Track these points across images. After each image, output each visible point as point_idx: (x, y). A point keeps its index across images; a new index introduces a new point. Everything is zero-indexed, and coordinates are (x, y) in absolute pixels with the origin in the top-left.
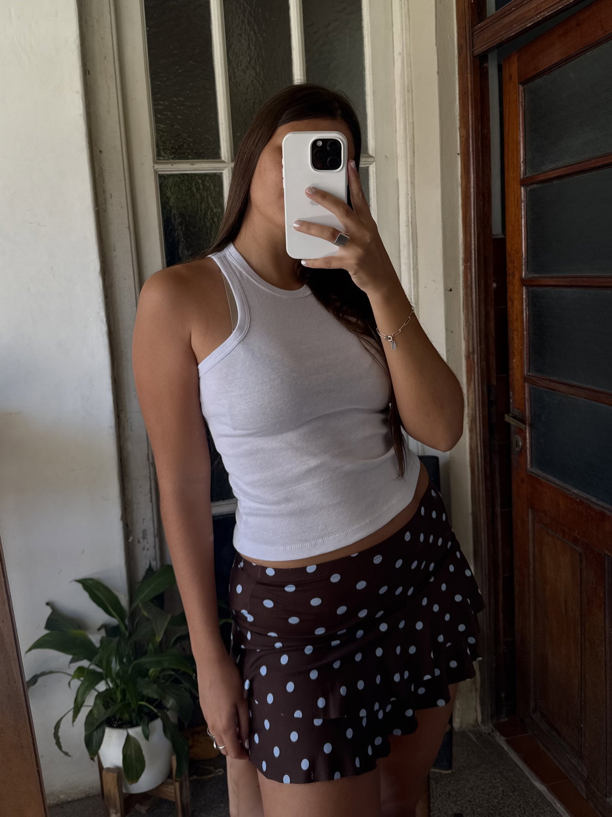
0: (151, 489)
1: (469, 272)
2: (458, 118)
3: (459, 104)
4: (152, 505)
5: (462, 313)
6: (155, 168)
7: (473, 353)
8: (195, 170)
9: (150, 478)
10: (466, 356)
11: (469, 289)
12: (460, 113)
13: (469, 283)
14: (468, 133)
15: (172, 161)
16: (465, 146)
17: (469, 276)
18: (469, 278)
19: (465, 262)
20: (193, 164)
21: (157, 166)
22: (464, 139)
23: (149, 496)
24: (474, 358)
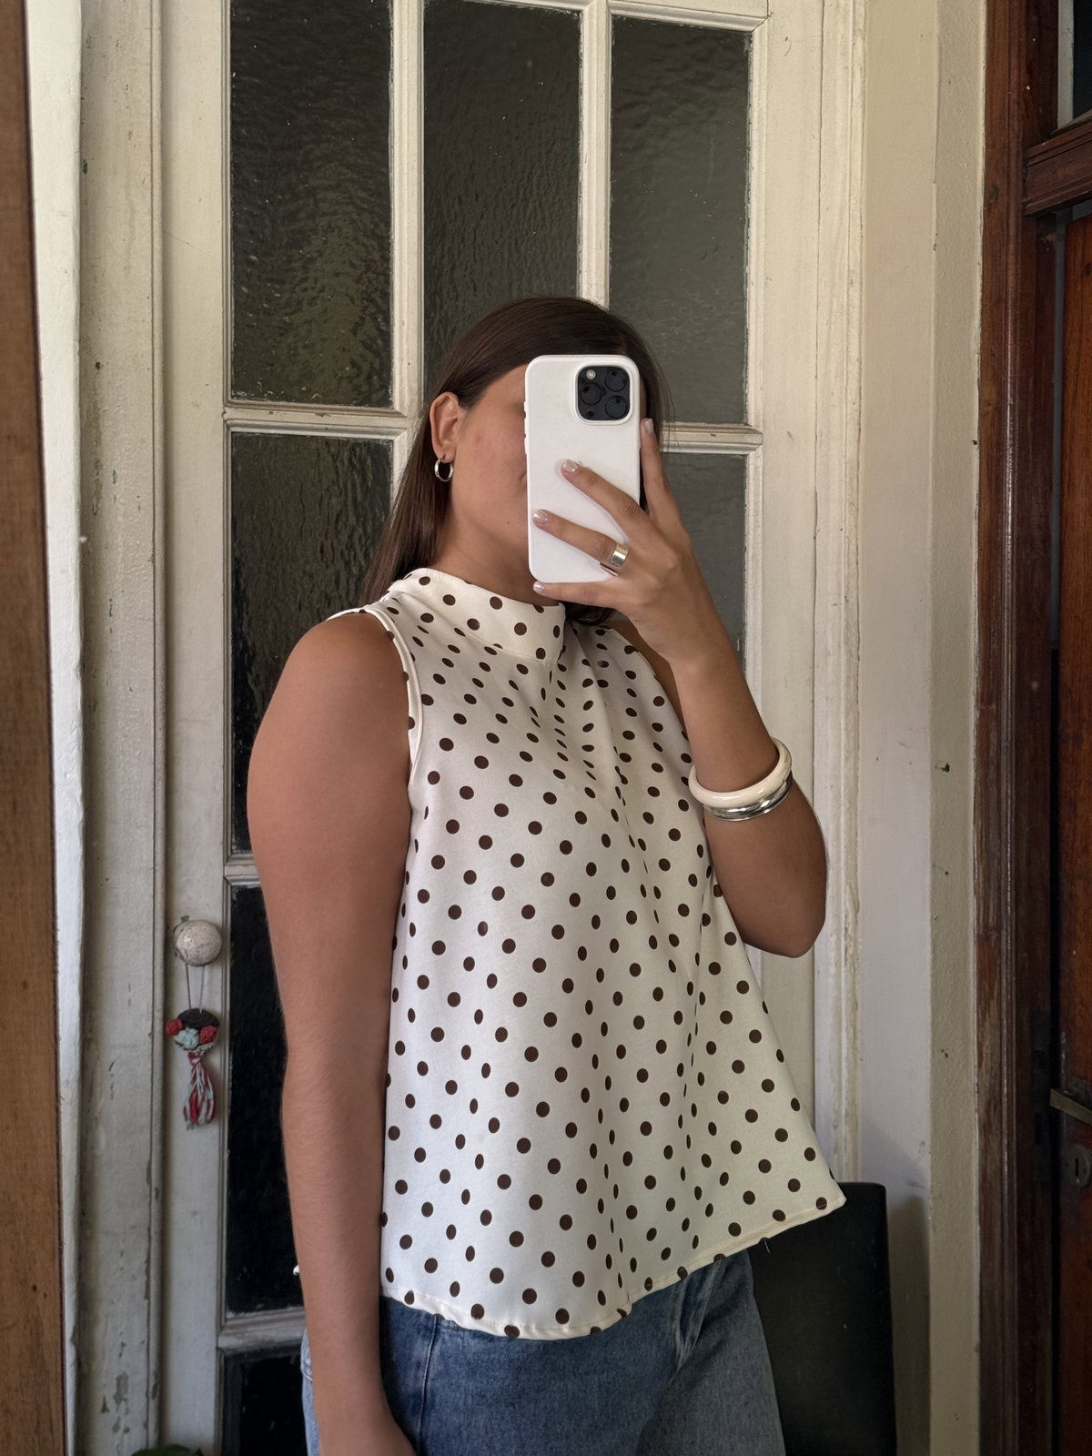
0: (148, 1261)
1: (993, 725)
2: (977, 357)
3: (982, 325)
4: (149, 1305)
5: (971, 827)
6: (226, 416)
7: (998, 928)
8: (326, 430)
9: (149, 1230)
10: (979, 936)
11: (992, 768)
12: (982, 347)
13: (992, 753)
14: (1001, 395)
15: (270, 402)
16: (993, 424)
17: (993, 735)
18: (994, 740)
19: (982, 700)
20: (322, 415)
21: (231, 413)
22: (990, 409)
23: (142, 1279)
24: (999, 939)
